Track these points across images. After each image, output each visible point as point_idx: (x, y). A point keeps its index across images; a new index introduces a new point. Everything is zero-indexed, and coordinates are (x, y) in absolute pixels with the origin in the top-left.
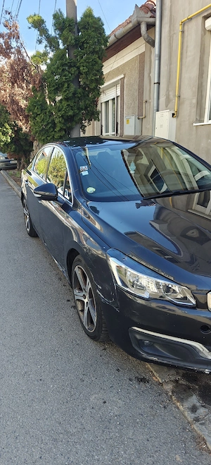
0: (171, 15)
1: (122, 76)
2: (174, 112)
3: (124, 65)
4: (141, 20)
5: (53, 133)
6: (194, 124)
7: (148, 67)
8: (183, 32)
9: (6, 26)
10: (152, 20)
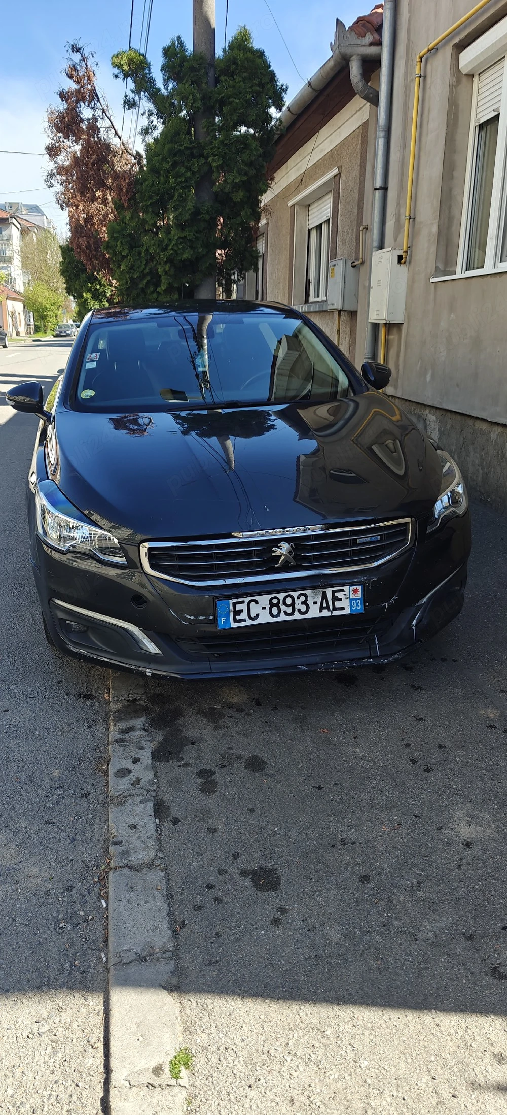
0: (409, 39)
1: (335, 171)
2: (401, 253)
3: (341, 146)
4: (348, 51)
5: (155, 295)
6: (432, 280)
7: (373, 151)
8: (423, 77)
9: (70, 77)
10: (373, 50)
